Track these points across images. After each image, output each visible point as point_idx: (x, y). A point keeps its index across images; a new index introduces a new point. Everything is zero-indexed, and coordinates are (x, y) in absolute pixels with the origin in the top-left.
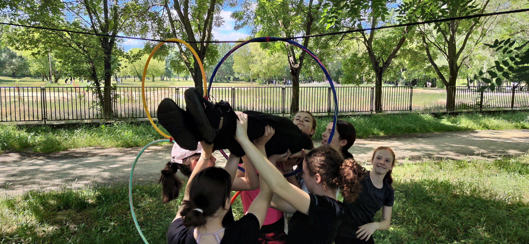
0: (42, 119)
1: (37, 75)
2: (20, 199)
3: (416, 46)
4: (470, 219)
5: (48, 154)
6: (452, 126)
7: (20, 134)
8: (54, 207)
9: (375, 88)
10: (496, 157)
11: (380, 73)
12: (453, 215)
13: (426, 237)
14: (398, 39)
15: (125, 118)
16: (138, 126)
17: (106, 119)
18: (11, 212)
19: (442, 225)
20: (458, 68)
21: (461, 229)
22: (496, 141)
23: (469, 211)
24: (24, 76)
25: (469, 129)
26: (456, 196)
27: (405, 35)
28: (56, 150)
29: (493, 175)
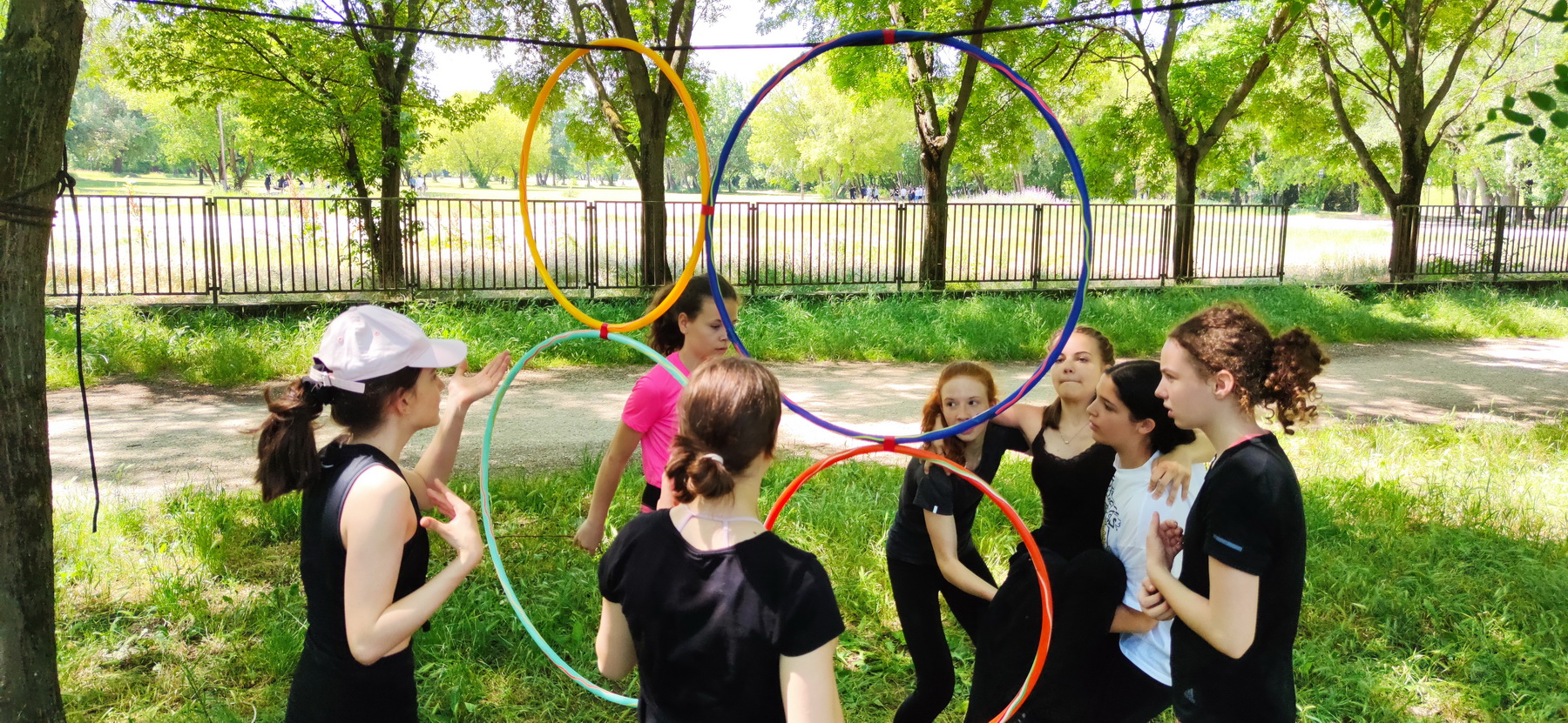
0: (208, 289)
1: (186, 167)
2: (155, 510)
3: (1300, 85)
4: (1461, 591)
5: (226, 387)
6: (1407, 326)
7: (145, 332)
8: (252, 534)
9: (1174, 208)
10: (1540, 416)
11: (1189, 162)
12: (1410, 579)
13: (1328, 640)
14: (1248, 63)
15: (441, 288)
16: (477, 312)
17: (386, 291)
18: (132, 546)
19: (1376, 609)
20: (1427, 150)
21: (1433, 621)
22: (1540, 371)
23: (1460, 570)
24: (145, 168)
25: (1459, 335)
26: (1418, 528)
27: (1269, 49)
28: (247, 377)
29: (1532, 467)
